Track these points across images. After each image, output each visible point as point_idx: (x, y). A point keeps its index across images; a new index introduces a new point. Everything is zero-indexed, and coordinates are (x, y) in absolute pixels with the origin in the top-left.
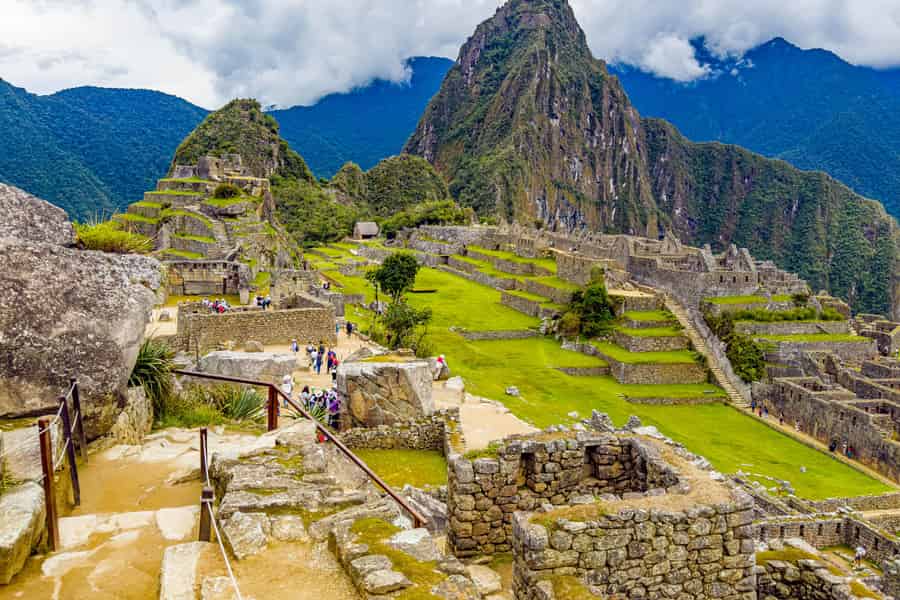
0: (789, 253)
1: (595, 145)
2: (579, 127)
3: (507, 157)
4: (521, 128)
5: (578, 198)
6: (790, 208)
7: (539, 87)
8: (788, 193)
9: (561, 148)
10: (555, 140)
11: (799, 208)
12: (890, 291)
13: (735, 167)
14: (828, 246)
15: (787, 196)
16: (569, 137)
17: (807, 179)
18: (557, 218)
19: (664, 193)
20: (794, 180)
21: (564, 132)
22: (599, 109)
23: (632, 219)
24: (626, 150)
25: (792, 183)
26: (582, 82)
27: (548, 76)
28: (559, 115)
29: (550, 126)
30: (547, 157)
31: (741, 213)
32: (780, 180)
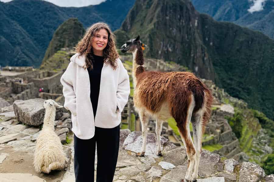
0: (248, 57)
2: (175, 19)
4: (156, 20)
5: (175, 41)
7: (162, 7)
9: (170, 25)
11: (251, 42)
13: (231, 29)
14: (261, 55)
15: (247, 39)
16: (172, 22)
17: (255, 33)
18: (168, 47)
19: (207, 38)
20: (250, 33)
21: (170, 20)
22: (182, 13)
23: (192, 47)
26: (177, 5)
27: (166, 4)
28: (169, 15)
29: (166, 19)
32: (245, 34)
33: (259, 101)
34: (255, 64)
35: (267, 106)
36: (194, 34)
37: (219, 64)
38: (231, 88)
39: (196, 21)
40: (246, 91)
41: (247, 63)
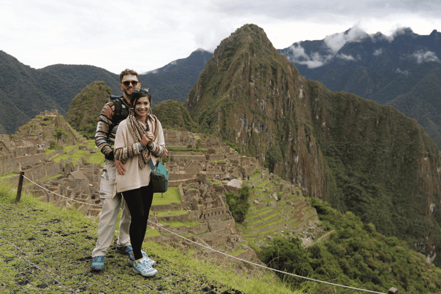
0: (374, 143)
1: (274, 93)
2: (265, 85)
3: (225, 99)
4: (234, 87)
5: (264, 118)
6: (376, 122)
7: (244, 68)
8: (375, 115)
9: (255, 95)
10: (252, 92)
11: (380, 122)
12: (418, 160)
13: (351, 103)
14: (392, 140)
15: (374, 117)
16: (259, 90)
17: (383, 109)
18: (253, 127)
19: (317, 115)
20: (378, 109)
21: (257, 88)
22: (276, 78)
23: (291, 127)
24: (289, 96)
25: (376, 111)
26: (267, 66)
27: (249, 64)
28: (254, 81)
29: (250, 86)
30: (248, 99)
31: (353, 125)
32: (371, 110)
33: (388, 205)
34: (384, 152)
35: (400, 211)
36: (293, 109)
37: (334, 154)
38: (349, 187)
39: (301, 91)
40: (370, 191)
41: (374, 152)
